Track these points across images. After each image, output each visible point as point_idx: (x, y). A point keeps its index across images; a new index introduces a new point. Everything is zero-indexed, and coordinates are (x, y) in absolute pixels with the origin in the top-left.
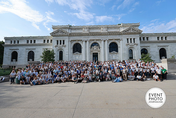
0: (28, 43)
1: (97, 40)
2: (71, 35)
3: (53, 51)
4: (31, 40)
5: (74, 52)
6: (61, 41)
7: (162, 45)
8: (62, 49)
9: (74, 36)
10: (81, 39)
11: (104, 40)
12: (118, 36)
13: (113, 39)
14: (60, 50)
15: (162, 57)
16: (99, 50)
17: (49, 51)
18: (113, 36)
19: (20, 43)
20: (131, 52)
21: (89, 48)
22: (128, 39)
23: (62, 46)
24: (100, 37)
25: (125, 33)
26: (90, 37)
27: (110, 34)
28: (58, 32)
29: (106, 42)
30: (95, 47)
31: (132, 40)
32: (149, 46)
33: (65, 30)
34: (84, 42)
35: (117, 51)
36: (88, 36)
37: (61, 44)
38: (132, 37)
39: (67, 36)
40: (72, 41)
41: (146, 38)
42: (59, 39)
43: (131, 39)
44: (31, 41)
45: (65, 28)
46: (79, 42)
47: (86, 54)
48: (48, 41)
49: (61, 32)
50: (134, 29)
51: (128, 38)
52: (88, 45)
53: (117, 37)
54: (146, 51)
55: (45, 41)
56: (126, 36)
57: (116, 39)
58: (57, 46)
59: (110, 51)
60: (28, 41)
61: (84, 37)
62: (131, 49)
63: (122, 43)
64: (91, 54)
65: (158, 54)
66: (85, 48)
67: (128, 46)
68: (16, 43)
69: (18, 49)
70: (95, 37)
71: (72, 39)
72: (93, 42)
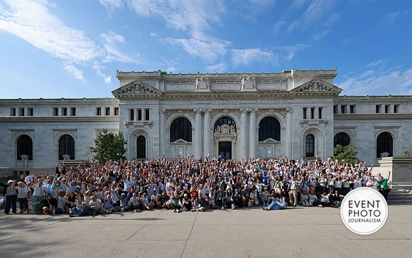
0: (57, 115)
1: (230, 110)
2: (165, 96)
3: (121, 135)
4: (64, 106)
5: (173, 138)
6: (140, 111)
7: (384, 125)
8: (143, 131)
9: (172, 99)
10: (190, 107)
11: (247, 110)
12: (282, 101)
13: (268, 109)
14: (138, 133)
15: (383, 154)
16: (233, 134)
17: (112, 136)
18: (269, 102)
19: (36, 115)
20: (311, 141)
21: (211, 130)
22: (305, 110)
23: (142, 124)
24: (238, 102)
25: (300, 93)
26: (213, 102)
27: (263, 95)
28: (132, 87)
29: (252, 116)
30: (225, 128)
31: (316, 111)
32: (354, 128)
33: (149, 83)
34: (198, 116)
35: (277, 137)
36: (207, 100)
37: (140, 118)
38: (317, 103)
39: (156, 98)
40: (168, 112)
41: (348, 108)
42: (136, 105)
43: (313, 109)
44: (64, 109)
45: (150, 77)
46: (186, 115)
47: (203, 143)
48: (108, 109)
49: (140, 89)
50: (322, 86)
51: (305, 106)
52: (208, 122)
53: (281, 104)
54: (346, 139)
55: (99, 109)
56: (301, 101)
57: (275, 110)
58: (132, 124)
59: (261, 138)
60: (56, 110)
61: (198, 102)
62: (312, 133)
63: (291, 119)
64: (215, 144)
65: (374, 145)
66: (202, 129)
67: (305, 125)
68: (26, 115)
69: (33, 130)
70: (225, 102)
71: (168, 108)
72: (220, 115)
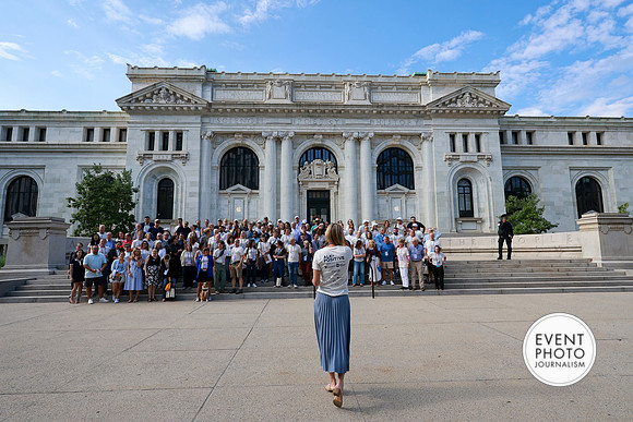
0: (9, 139)
1: (326, 135)
2: (211, 110)
4: (25, 125)
5: (225, 183)
7: (585, 164)
8: (170, 170)
10: (257, 129)
11: (356, 135)
12: (413, 122)
14: (160, 173)
17: (109, 178)
20: (467, 190)
21: (294, 168)
25: (442, 110)
26: (297, 121)
27: (382, 111)
29: (365, 146)
31: (472, 140)
33: (185, 86)
34: (269, 144)
35: (410, 184)
38: (472, 126)
39: (196, 112)
40: (216, 137)
44: (25, 129)
45: (188, 78)
47: (278, 192)
49: (167, 96)
51: (452, 129)
52: (288, 155)
54: (525, 187)
58: (149, 156)
60: (9, 131)
61: (269, 121)
63: (431, 148)
64: (300, 193)
65: (572, 198)
66: (276, 167)
67: (455, 163)
71: (218, 129)
72: (308, 143)
